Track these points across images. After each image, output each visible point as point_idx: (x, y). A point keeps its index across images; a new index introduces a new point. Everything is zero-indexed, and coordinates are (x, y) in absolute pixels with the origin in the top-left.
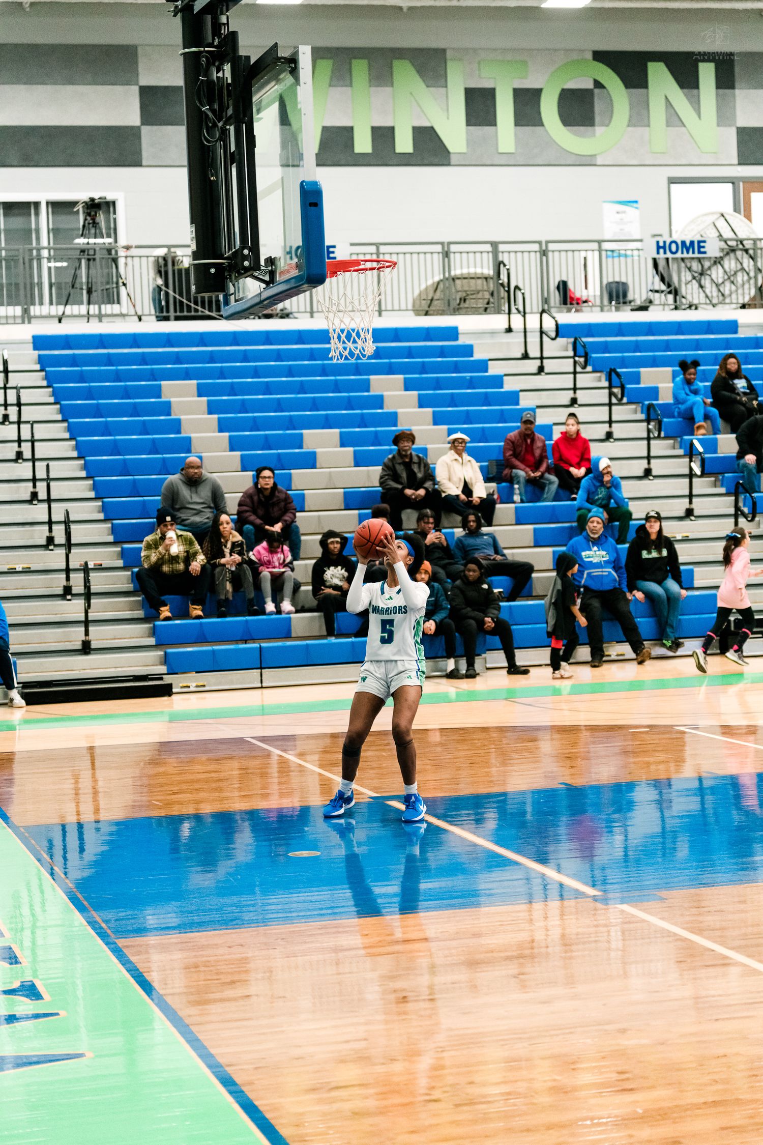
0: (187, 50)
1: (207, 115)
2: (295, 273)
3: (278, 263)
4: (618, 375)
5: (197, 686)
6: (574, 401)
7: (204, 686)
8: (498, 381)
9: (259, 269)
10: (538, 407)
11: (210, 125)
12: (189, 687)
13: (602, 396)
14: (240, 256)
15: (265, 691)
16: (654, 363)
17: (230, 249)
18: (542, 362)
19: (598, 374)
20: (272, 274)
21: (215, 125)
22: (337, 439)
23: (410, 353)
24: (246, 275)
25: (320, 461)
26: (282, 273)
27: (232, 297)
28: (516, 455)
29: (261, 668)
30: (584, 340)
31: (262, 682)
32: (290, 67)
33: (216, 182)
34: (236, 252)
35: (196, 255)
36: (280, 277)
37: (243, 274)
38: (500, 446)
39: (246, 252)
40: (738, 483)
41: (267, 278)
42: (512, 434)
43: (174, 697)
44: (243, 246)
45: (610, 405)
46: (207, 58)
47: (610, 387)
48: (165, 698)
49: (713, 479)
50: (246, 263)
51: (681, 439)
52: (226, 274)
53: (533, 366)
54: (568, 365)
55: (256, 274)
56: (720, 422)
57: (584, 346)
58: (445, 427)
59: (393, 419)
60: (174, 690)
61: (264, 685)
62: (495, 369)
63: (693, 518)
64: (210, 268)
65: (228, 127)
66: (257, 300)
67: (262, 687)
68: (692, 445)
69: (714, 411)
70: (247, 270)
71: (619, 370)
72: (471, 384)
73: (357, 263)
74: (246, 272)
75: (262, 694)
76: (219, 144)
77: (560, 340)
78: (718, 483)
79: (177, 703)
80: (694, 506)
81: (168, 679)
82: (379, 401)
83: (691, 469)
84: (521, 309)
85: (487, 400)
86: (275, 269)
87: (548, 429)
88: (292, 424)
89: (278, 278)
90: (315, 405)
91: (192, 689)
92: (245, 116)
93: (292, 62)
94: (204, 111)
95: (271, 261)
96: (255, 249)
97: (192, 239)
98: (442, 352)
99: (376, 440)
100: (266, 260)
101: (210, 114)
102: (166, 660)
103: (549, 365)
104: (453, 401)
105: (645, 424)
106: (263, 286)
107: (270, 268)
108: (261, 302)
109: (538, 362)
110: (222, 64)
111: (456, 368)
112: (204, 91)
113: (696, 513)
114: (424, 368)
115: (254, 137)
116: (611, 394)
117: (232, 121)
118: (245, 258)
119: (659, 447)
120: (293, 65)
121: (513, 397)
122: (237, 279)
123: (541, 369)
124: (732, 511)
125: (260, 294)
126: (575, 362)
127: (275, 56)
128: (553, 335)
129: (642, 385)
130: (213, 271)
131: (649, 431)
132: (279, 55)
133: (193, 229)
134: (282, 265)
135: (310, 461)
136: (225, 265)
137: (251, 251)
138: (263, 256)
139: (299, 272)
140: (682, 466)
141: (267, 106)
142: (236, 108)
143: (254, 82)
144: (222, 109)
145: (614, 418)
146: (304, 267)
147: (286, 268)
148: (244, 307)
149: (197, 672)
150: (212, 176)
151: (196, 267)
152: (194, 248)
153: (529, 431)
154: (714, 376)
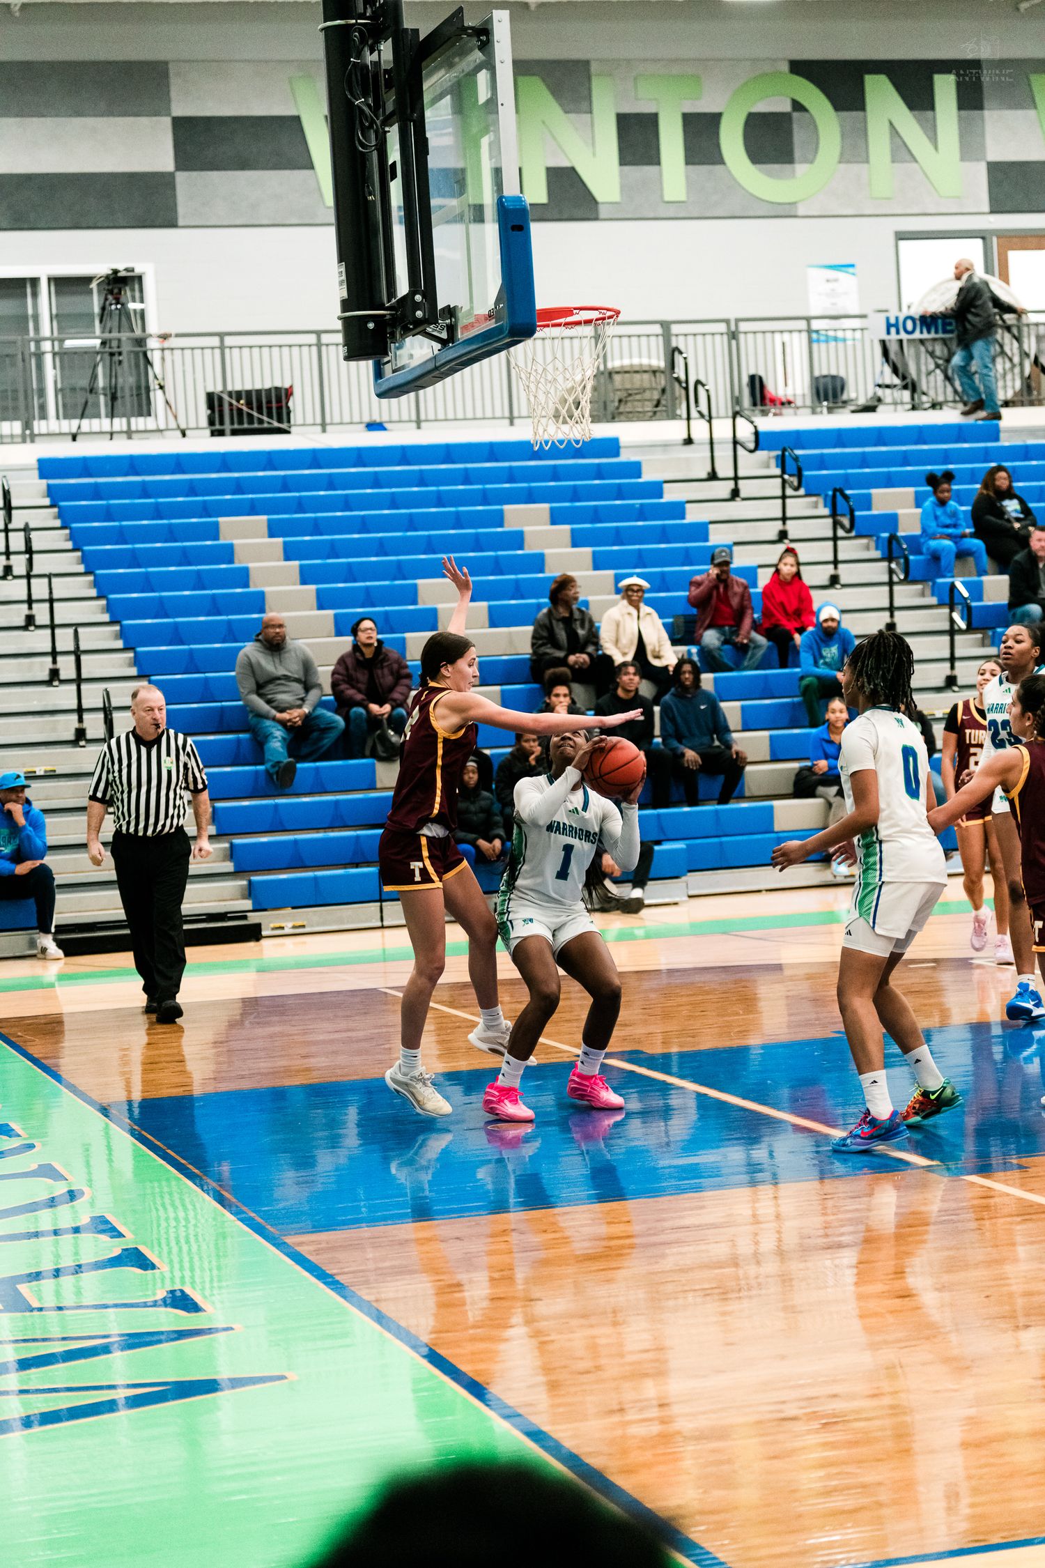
0: (329, 24)
1: (362, 111)
2: (492, 324)
3: (460, 315)
4: (846, 497)
5: (294, 927)
6: (783, 535)
7: (303, 926)
8: (678, 509)
9: (436, 322)
10: (736, 544)
11: (367, 124)
12: (282, 928)
13: (824, 527)
14: (409, 304)
15: (387, 932)
16: (889, 482)
17: (390, 297)
18: (736, 484)
19: (813, 499)
20: (451, 329)
21: (372, 122)
23: (555, 474)
24: (414, 332)
26: (466, 328)
27: (388, 369)
29: (381, 901)
30: (798, 452)
31: (382, 920)
32: (481, 40)
33: (374, 202)
34: (404, 298)
35: (346, 305)
36: (462, 334)
37: (411, 330)
39: (418, 298)
41: (444, 335)
43: (264, 942)
44: (412, 293)
45: (835, 539)
46: (360, 32)
47: (834, 514)
48: (252, 944)
49: (980, 636)
50: (419, 314)
51: (934, 583)
52: (388, 331)
53: (724, 489)
54: (774, 487)
55: (430, 329)
56: (985, 559)
57: (796, 459)
58: (611, 573)
59: (538, 562)
60: (264, 933)
61: (386, 923)
62: (672, 494)
63: (956, 688)
64: (368, 322)
65: (387, 129)
66: (431, 366)
67: (383, 927)
68: (953, 587)
69: (977, 544)
70: (418, 323)
71: (848, 492)
72: (642, 514)
73: (568, 312)
74: (415, 328)
75: (383, 936)
76: (375, 155)
77: (762, 455)
78: (987, 641)
79: (268, 949)
80: (957, 672)
81: (254, 918)
82: (517, 539)
83: (952, 621)
84: (705, 412)
85: (664, 535)
86: (456, 322)
87: (751, 573)
88: (400, 571)
89: (461, 335)
90: (430, 546)
91: (287, 931)
92: (413, 111)
93: (483, 35)
94: (358, 106)
95: (450, 312)
96: (430, 293)
97: (341, 283)
98: (599, 472)
99: (518, 591)
100: (443, 309)
101: (365, 108)
102: (250, 891)
103: (746, 488)
104: (618, 537)
105: (885, 564)
106: (437, 346)
107: (448, 321)
108: (436, 368)
109: (731, 484)
110: (377, 42)
111: (620, 493)
112: (357, 78)
113: (960, 682)
114: (575, 495)
115: (426, 140)
116: (836, 524)
117: (395, 118)
118: (417, 306)
119: (906, 594)
120: (484, 38)
121: (701, 531)
122: (403, 336)
123: (735, 493)
125: (435, 357)
126: (784, 482)
127: (460, 26)
128: (752, 446)
129: (874, 512)
130: (371, 325)
131: (891, 572)
132: (466, 25)
133: (343, 269)
134: (463, 320)
135: (429, 621)
136: (388, 317)
137: (424, 296)
138: (441, 304)
139: (496, 322)
140: (938, 618)
141: (441, 97)
142: (399, 102)
143: (424, 64)
144: (378, 105)
145: (841, 557)
146: (505, 314)
147: (472, 320)
148: (410, 377)
149: (293, 908)
150: (370, 195)
151: (347, 322)
152: (345, 295)
153: (724, 577)
154: (974, 497)
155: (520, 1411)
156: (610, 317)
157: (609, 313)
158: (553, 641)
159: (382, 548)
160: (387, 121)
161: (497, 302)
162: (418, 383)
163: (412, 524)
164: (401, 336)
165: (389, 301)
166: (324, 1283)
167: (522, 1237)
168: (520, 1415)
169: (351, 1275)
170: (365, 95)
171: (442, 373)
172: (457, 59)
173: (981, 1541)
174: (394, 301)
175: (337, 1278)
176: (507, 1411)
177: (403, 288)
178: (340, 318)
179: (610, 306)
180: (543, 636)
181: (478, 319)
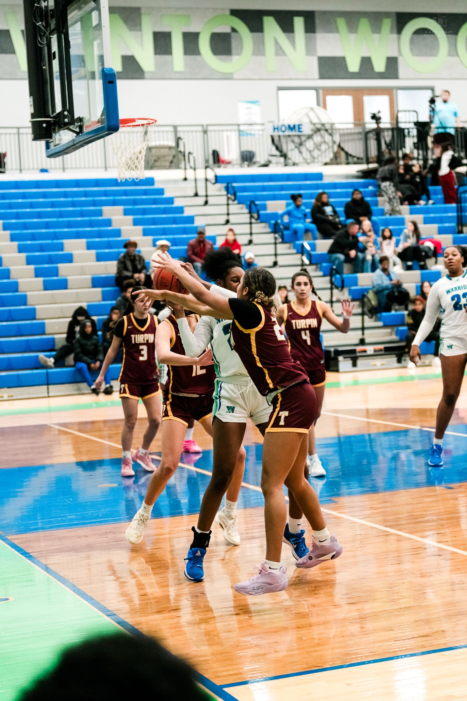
2: (99, 125)
3: (85, 121)
4: (256, 205)
5: (9, 396)
6: (228, 222)
7: (12, 396)
8: (180, 210)
9: (74, 124)
11: (42, 34)
12: (3, 397)
13: (246, 218)
14: (62, 116)
15: (51, 399)
16: (275, 198)
17: (53, 113)
18: (207, 198)
19: (241, 205)
20: (81, 127)
21: (45, 33)
22: (85, 246)
23: (125, 193)
24: (64, 128)
25: (75, 258)
26: (87, 127)
27: (52, 145)
28: (195, 254)
29: (48, 384)
30: (235, 185)
31: (48, 393)
33: (45, 69)
34: (59, 113)
35: (33, 116)
36: (86, 129)
37: (62, 127)
38: (184, 249)
39: (66, 113)
40: (332, 269)
41: (78, 130)
42: (192, 241)
44: (64, 111)
45: (251, 223)
47: (250, 212)
49: (316, 266)
50: (66, 120)
52: (53, 127)
53: (202, 200)
54: (224, 200)
55: (71, 127)
56: (316, 232)
57: (233, 187)
58: (152, 238)
59: (118, 233)
61: (50, 394)
62: (177, 203)
64: (43, 123)
65: (51, 36)
66: (71, 144)
67: (49, 397)
68: (303, 246)
69: (313, 226)
70: (66, 124)
71: (257, 203)
72: (165, 211)
73: (133, 120)
74: (64, 126)
75: (49, 400)
76: (46, 48)
77: (218, 185)
78: (318, 269)
82: (108, 223)
83: (302, 261)
84: (193, 166)
85: (175, 221)
86: (83, 124)
87: (213, 238)
88: (56, 236)
89: (85, 130)
90: (69, 225)
91: (5, 398)
92: (63, 29)
94: (38, 26)
95: (80, 120)
96: (71, 111)
97: (31, 106)
98: (145, 193)
99: (109, 245)
100: (77, 119)
101: (41, 27)
103: (211, 200)
104: (154, 222)
105: (272, 235)
106: (75, 135)
107: (79, 124)
108: (74, 145)
109: (204, 199)
111: (155, 202)
112: (38, 13)
114: (135, 202)
115: (69, 42)
116: (251, 217)
117: (55, 32)
118: (65, 117)
119: (282, 248)
121: (191, 219)
122: (59, 130)
123: (206, 203)
124: (329, 286)
125: (73, 140)
126: (228, 198)
128: (214, 181)
129: (268, 212)
130: (44, 125)
131: (276, 238)
133: (32, 99)
134: (86, 123)
135: (69, 259)
136: (52, 122)
137: (69, 112)
138: (76, 116)
139: (102, 124)
140: (296, 259)
141: (76, 22)
142: (57, 24)
143: (68, 8)
144: (47, 25)
145: (254, 231)
146: (106, 121)
147: (90, 123)
148: (62, 149)
149: (9, 387)
150: (44, 66)
151: (34, 123)
152: (32, 111)
153: (201, 239)
154: (311, 206)
155: (115, 613)
156: (153, 123)
157: (152, 121)
158: (126, 269)
159: (47, 226)
160: (52, 33)
161: (102, 115)
162: (66, 151)
163: (61, 215)
164: (58, 130)
165: (52, 114)
166: (25, 557)
167: (114, 535)
168: (115, 615)
169: (37, 553)
170: (41, 21)
171: (77, 147)
172: (83, 6)
173: (319, 666)
174: (55, 114)
175: (31, 554)
176: (109, 613)
177: (59, 108)
178: (31, 122)
179: (152, 118)
180: (122, 265)
181: (93, 123)
